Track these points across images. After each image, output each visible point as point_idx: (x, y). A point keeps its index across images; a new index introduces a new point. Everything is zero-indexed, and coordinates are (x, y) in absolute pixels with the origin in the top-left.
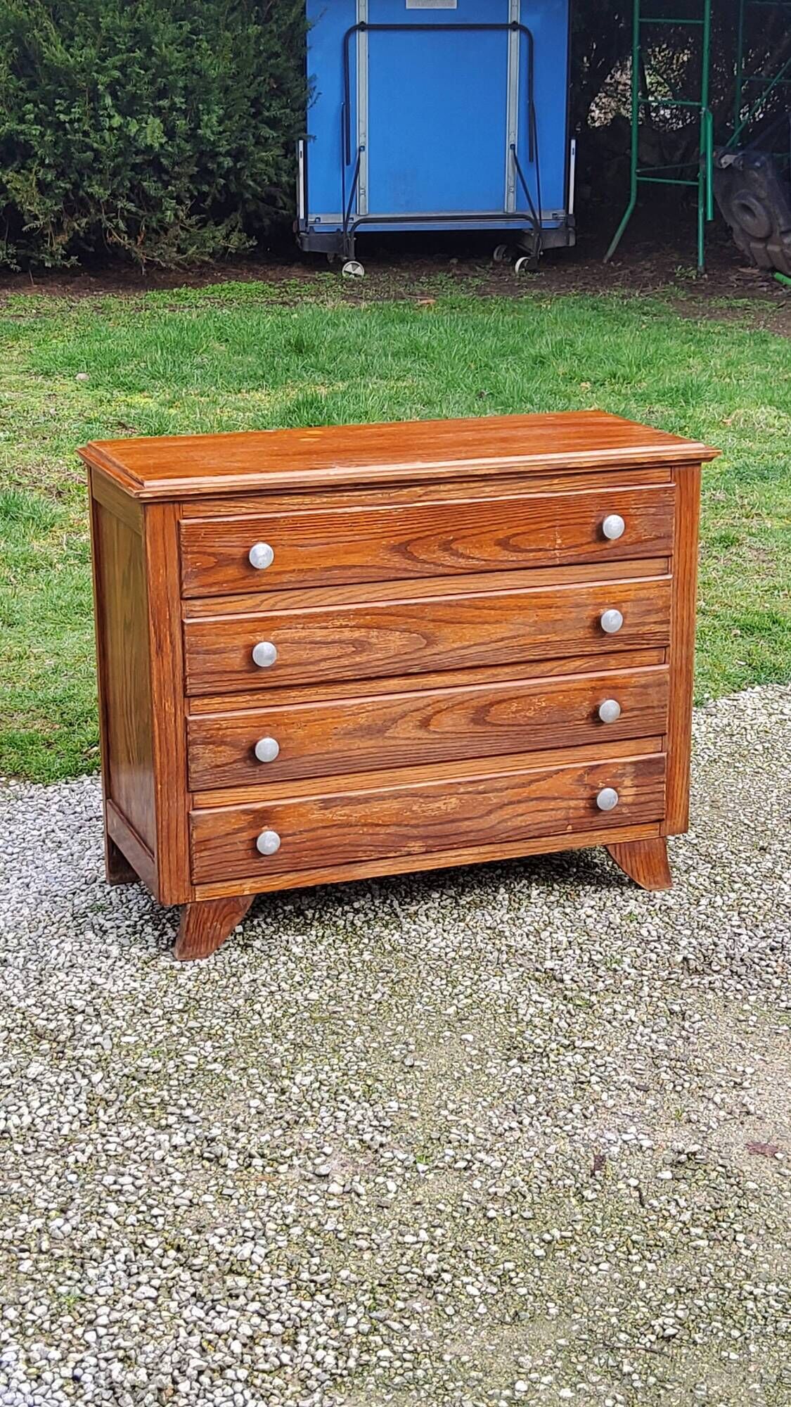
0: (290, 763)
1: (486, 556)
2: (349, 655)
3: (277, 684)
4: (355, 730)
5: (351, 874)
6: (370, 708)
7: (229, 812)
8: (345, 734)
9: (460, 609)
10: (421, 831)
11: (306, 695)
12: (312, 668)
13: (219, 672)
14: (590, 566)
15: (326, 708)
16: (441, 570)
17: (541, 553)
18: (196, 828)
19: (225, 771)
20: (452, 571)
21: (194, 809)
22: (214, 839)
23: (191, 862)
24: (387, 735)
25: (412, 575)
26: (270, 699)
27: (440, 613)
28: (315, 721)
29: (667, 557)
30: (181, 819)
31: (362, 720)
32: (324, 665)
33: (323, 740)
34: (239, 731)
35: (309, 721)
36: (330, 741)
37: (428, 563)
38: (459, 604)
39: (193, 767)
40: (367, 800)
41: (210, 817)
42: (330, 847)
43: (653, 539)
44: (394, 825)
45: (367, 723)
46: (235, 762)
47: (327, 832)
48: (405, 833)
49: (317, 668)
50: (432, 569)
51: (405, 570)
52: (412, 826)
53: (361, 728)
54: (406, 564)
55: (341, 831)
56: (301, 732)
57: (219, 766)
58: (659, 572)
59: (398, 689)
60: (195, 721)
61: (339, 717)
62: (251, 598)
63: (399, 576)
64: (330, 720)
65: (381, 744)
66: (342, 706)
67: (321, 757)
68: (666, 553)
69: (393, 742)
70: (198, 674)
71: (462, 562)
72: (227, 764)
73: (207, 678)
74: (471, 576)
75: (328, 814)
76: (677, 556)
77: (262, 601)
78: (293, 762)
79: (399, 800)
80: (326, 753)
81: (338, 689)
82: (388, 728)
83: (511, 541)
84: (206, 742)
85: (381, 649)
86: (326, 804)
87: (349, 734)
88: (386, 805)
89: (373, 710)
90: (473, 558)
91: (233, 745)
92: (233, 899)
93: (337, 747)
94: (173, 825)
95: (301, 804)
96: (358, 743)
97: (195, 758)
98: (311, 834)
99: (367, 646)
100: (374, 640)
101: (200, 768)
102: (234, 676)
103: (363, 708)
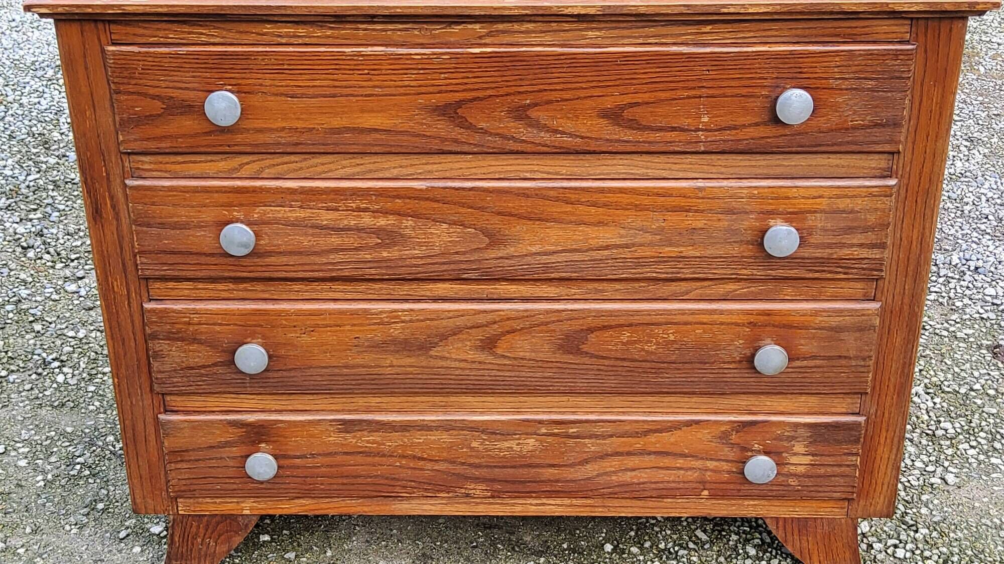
0: (292, 373)
1: (583, 131)
2: (372, 248)
4: (385, 342)
6: (408, 318)
8: (369, 347)
9: (541, 202)
10: (484, 472)
14: (758, 157)
16: (512, 145)
17: (674, 134)
18: (167, 435)
19: (202, 375)
20: (529, 148)
21: (166, 411)
24: (432, 353)
25: (466, 148)
27: (511, 204)
28: (326, 326)
29: (893, 153)
30: (149, 420)
31: (396, 332)
33: (339, 351)
34: (217, 328)
35: (317, 326)
37: (491, 134)
38: (538, 194)
41: (186, 424)
43: (869, 127)
44: (445, 460)
45: (402, 336)
50: (499, 142)
51: (456, 141)
53: (395, 342)
54: (457, 133)
58: (877, 173)
59: (451, 294)
61: (361, 325)
62: (225, 159)
63: (446, 148)
64: (348, 328)
65: (425, 364)
68: (887, 148)
69: (442, 363)
71: (545, 137)
74: (562, 157)
76: (909, 155)
77: (242, 165)
82: (435, 345)
83: (625, 113)
84: (172, 338)
87: (377, 347)
89: (412, 321)
90: (564, 133)
91: (210, 345)
92: (230, 517)
95: (310, 422)
96: (391, 359)
97: (159, 356)
99: (399, 238)
101: (167, 368)
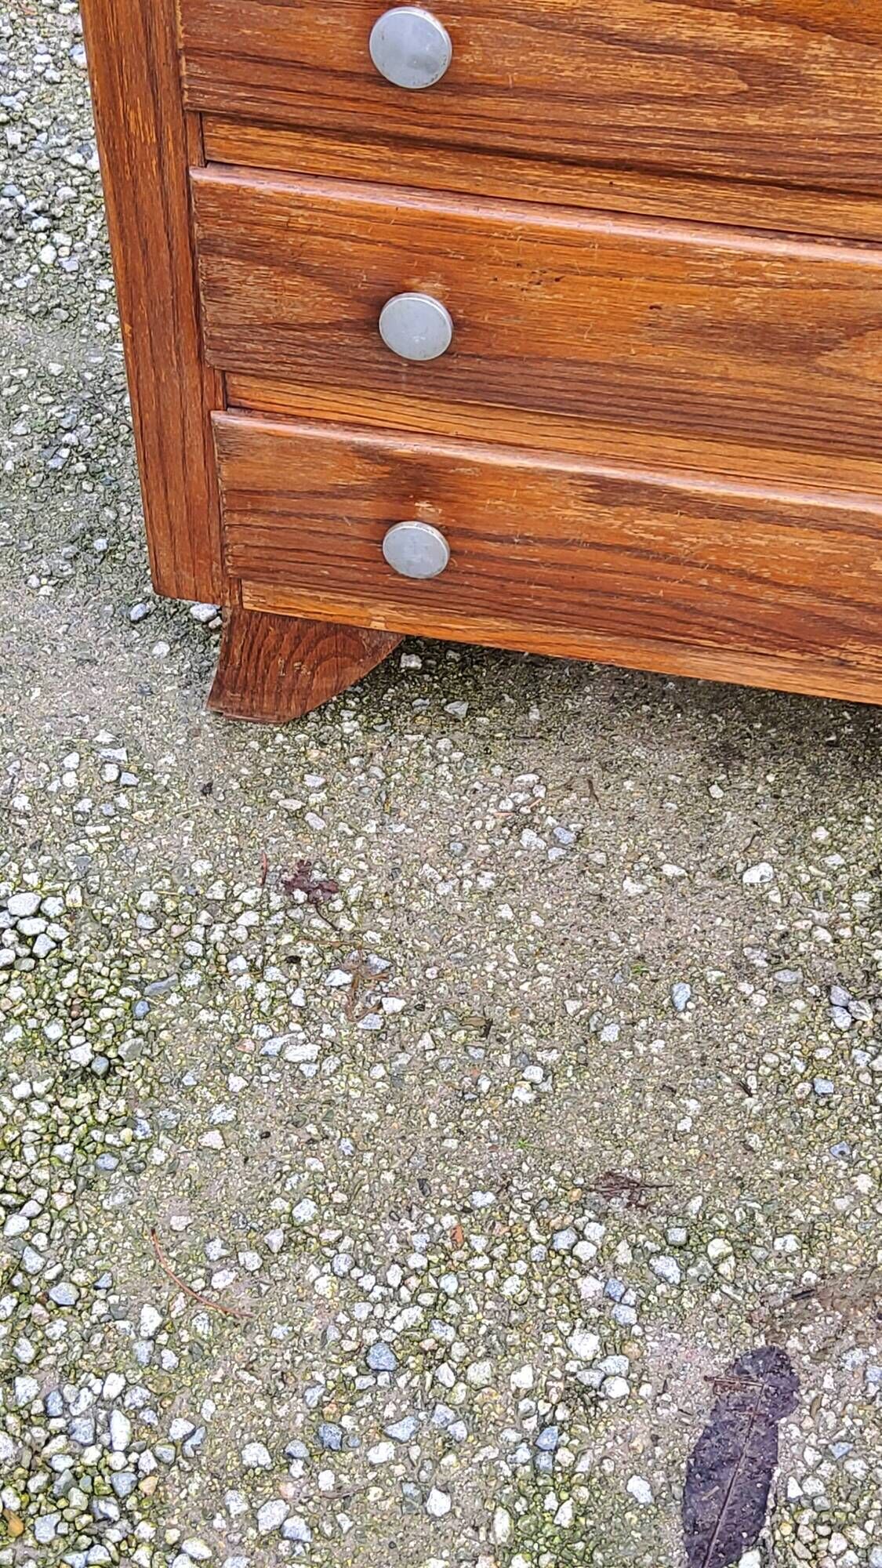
0: (503, 367)
2: (723, 101)
3: (469, 137)
4: (717, 325)
5: (667, 661)
6: (779, 277)
7: (321, 443)
11: (574, 187)
12: (590, 115)
13: (279, 62)
15: (628, 246)
18: (229, 456)
19: (307, 344)
22: (280, 493)
23: (221, 529)
24: (820, 361)
26: (456, 173)
28: (590, 273)
31: (747, 302)
32: (629, 115)
33: (611, 330)
34: (348, 247)
35: (569, 269)
36: (632, 338)
39: (210, 310)
40: (732, 512)
42: (610, 594)
45: (760, 317)
46: (337, 325)
47: (606, 559)
48: (841, 617)
49: (606, 118)
52: (862, 606)
53: (740, 326)
55: (644, 565)
56: (540, 295)
57: (287, 327)
60: (211, 190)
61: (670, 279)
64: (637, 282)
65: (798, 383)
66: (685, 251)
67: (600, 374)
69: (845, 388)
70: (211, 53)
72: (312, 327)
73: (244, 71)
75: (610, 519)
78: (514, 369)
79: (832, 534)
80: (622, 368)
81: (685, 191)
82: (828, 345)
84: (250, 253)
85: (840, 105)
86: (607, 492)
87: (698, 331)
88: (790, 538)
89: (786, 284)
91: (332, 279)
92: (346, 634)
93: (653, 358)
94: (173, 429)
96: (723, 363)
97: (216, 289)
98: (556, 553)
100: (817, 70)
101: (234, 318)
102: (328, 85)
103: (752, 271)
